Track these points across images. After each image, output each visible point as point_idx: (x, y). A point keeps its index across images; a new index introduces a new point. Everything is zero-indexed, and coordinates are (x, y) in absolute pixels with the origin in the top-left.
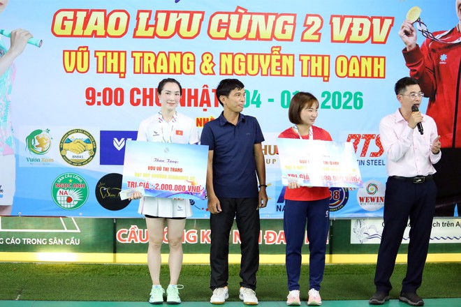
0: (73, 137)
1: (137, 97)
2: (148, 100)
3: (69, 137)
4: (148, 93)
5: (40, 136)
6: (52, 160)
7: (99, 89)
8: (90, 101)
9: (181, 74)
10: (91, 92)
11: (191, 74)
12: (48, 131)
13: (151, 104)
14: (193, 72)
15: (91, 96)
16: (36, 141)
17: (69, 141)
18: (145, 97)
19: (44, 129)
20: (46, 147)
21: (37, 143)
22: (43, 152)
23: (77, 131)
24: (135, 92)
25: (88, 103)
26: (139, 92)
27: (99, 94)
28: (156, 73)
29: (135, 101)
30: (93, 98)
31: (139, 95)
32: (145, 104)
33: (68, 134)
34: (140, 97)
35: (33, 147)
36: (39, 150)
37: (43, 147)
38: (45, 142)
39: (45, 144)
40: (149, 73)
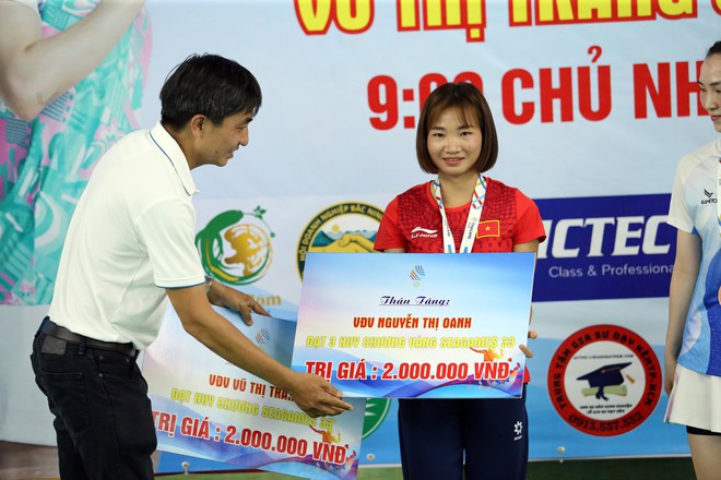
0: (336, 228)
1: (522, 96)
2: (557, 103)
3: (327, 228)
4: (556, 83)
5: (238, 229)
6: (277, 300)
7: (408, 79)
8: (383, 117)
9: (652, 17)
10: (382, 89)
11: (684, 15)
12: (260, 213)
13: (567, 116)
14: (689, 10)
15: (383, 100)
16: (227, 245)
17: (325, 240)
18: (547, 94)
19: (247, 207)
20: (256, 260)
21: (229, 252)
22: (248, 276)
23: (349, 208)
24: (517, 82)
25: (376, 123)
26: (527, 82)
27: (408, 95)
28: (576, 20)
29: (518, 110)
30: (392, 108)
31: (528, 91)
32: (547, 116)
33: (320, 219)
34: (533, 95)
35: (216, 263)
36: (237, 270)
37: (246, 263)
38: (253, 246)
39: (255, 251)
40: (556, 21)
